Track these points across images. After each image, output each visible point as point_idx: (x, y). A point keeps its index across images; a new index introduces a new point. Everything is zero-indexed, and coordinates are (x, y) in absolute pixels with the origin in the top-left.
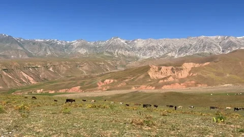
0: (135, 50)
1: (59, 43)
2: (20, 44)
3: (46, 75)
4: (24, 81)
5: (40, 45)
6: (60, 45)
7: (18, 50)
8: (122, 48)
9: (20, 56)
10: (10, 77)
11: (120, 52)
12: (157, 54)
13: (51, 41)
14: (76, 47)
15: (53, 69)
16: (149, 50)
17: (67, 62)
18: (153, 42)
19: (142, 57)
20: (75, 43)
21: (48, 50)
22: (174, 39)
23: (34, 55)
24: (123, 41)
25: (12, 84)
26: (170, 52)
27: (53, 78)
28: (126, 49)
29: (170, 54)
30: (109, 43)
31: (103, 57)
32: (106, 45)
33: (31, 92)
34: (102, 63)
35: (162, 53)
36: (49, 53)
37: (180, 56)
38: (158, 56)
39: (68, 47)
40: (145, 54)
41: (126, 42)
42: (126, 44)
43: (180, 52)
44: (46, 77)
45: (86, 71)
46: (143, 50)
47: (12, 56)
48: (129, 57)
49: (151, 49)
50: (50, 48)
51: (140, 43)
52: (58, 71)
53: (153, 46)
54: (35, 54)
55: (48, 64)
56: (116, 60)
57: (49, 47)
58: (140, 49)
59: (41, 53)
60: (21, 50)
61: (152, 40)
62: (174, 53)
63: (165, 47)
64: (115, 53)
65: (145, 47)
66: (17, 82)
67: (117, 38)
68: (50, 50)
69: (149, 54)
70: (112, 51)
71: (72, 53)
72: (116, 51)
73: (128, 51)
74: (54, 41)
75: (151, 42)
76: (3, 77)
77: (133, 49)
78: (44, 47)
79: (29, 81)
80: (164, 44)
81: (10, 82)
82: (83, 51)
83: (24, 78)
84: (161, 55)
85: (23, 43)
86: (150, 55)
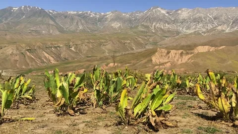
0: (177, 22)
1: (92, 15)
2: (51, 18)
3: (66, 55)
4: (45, 60)
5: (72, 18)
6: (93, 17)
7: (49, 25)
8: (161, 20)
9: (51, 31)
10: (33, 57)
11: (158, 25)
12: (203, 27)
13: (84, 14)
14: (109, 20)
15: (75, 48)
16: (195, 22)
17: (91, 41)
18: (201, 13)
19: (185, 31)
20: (109, 15)
21: (79, 24)
22: (229, 8)
23: (65, 29)
24: (163, 12)
25: (34, 63)
26: (220, 25)
27: (74, 58)
28: (167, 22)
29: (219, 28)
30: (146, 15)
31: (135, 33)
32: (143, 17)
33: (44, 73)
34: (128, 41)
35: (210, 26)
36: (81, 27)
37: (232, 30)
38: (204, 30)
39: (102, 19)
40: (188, 28)
41: (168, 13)
42: (167, 15)
43: (234, 24)
44: (66, 57)
45: (109, 50)
46: (188, 22)
47: (44, 32)
48: (169, 31)
49: (197, 21)
50: (83, 21)
51: (184, 13)
52: (80, 50)
53: (200, 18)
54: (67, 28)
55: (71, 43)
56: (150, 36)
57: (80, 20)
58: (184, 21)
59: (73, 28)
60: (52, 25)
61: (200, 9)
62: (225, 26)
63: (215, 18)
64: (152, 26)
65: (189, 18)
66: (38, 61)
67: (158, 7)
68: (82, 25)
69: (194, 27)
70: (149, 24)
71: (104, 27)
72: (154, 24)
73: (168, 24)
74: (87, 13)
75: (199, 12)
76: (26, 57)
77: (175, 21)
78: (76, 21)
79: (50, 61)
80: (215, 14)
81: (32, 62)
82: (116, 25)
83: (45, 57)
84: (209, 28)
85: (55, 17)
86: (195, 29)
